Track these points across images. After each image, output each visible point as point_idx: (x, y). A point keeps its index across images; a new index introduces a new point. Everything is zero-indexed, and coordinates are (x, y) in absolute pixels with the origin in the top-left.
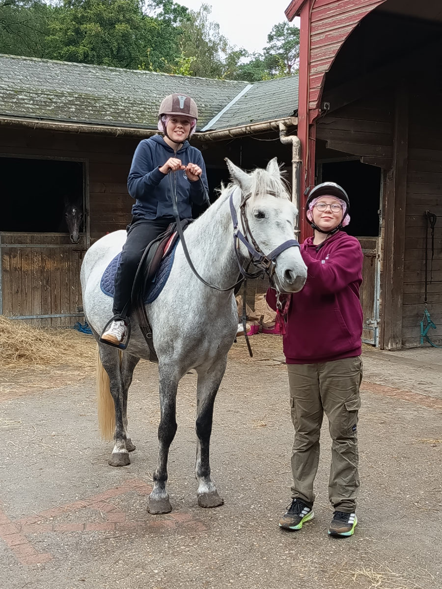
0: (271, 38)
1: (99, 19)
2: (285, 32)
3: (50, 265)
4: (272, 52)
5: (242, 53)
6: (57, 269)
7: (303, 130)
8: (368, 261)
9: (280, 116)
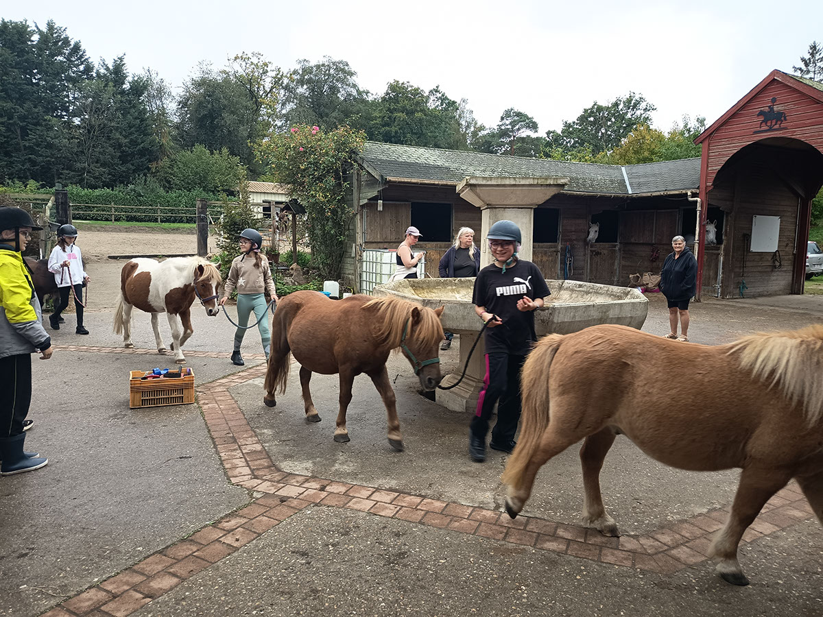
0: (502, 119)
4: (503, 128)
5: (482, 128)
7: (703, 194)
8: (715, 257)
9: (688, 189)
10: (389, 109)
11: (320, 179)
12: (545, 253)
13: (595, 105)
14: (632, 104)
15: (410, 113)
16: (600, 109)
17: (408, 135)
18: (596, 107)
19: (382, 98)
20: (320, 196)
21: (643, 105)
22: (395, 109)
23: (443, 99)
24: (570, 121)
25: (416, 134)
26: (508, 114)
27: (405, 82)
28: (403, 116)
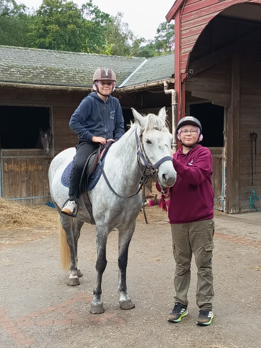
0: (159, 31)
1: (58, 22)
2: (167, 27)
3: (31, 168)
4: (160, 39)
5: (142, 40)
6: (35, 170)
7: (178, 86)
8: (218, 162)
9: (164, 78)
10: (44, 22)
15: (63, 25)
19: (37, 11)
22: (49, 22)
23: (96, 11)
28: (56, 27)
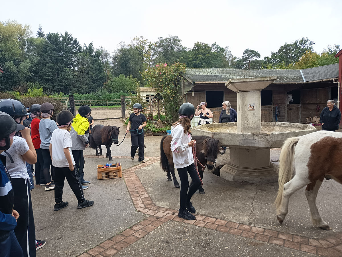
0: (244, 53)
5: (235, 58)
7: (340, 80)
9: (333, 78)
10: (195, 54)
11: (168, 85)
12: (266, 110)
13: (286, 44)
14: (303, 42)
15: (204, 54)
16: (288, 46)
17: (204, 64)
18: (286, 45)
19: (192, 50)
20: (168, 92)
21: (308, 42)
22: (198, 54)
23: (218, 47)
24: (275, 52)
25: (207, 63)
26: (246, 51)
27: (202, 42)
28: (201, 56)
